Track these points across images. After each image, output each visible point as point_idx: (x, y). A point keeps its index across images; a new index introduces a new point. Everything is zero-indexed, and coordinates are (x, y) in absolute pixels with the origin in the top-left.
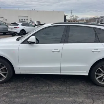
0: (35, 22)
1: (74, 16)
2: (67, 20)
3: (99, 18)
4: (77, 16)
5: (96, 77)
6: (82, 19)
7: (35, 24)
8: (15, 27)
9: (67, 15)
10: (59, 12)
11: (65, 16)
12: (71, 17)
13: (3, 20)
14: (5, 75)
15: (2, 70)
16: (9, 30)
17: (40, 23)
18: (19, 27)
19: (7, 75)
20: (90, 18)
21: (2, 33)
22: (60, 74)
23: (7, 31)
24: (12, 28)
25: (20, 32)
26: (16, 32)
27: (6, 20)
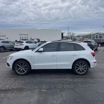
0: (35, 39)
1: (71, 33)
2: (64, 37)
3: (94, 35)
4: (74, 33)
5: (76, 69)
6: (79, 35)
7: (35, 41)
8: (20, 45)
9: (64, 33)
10: (56, 30)
11: (62, 34)
12: (68, 34)
13: (4, 38)
14: (26, 70)
15: (24, 67)
16: (15, 47)
17: (39, 40)
18: (24, 44)
19: (27, 70)
20: (86, 34)
21: (10, 50)
22: (56, 68)
23: (14, 48)
24: (18, 46)
25: (24, 48)
26: (21, 49)
27: (8, 38)
